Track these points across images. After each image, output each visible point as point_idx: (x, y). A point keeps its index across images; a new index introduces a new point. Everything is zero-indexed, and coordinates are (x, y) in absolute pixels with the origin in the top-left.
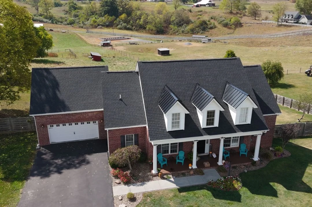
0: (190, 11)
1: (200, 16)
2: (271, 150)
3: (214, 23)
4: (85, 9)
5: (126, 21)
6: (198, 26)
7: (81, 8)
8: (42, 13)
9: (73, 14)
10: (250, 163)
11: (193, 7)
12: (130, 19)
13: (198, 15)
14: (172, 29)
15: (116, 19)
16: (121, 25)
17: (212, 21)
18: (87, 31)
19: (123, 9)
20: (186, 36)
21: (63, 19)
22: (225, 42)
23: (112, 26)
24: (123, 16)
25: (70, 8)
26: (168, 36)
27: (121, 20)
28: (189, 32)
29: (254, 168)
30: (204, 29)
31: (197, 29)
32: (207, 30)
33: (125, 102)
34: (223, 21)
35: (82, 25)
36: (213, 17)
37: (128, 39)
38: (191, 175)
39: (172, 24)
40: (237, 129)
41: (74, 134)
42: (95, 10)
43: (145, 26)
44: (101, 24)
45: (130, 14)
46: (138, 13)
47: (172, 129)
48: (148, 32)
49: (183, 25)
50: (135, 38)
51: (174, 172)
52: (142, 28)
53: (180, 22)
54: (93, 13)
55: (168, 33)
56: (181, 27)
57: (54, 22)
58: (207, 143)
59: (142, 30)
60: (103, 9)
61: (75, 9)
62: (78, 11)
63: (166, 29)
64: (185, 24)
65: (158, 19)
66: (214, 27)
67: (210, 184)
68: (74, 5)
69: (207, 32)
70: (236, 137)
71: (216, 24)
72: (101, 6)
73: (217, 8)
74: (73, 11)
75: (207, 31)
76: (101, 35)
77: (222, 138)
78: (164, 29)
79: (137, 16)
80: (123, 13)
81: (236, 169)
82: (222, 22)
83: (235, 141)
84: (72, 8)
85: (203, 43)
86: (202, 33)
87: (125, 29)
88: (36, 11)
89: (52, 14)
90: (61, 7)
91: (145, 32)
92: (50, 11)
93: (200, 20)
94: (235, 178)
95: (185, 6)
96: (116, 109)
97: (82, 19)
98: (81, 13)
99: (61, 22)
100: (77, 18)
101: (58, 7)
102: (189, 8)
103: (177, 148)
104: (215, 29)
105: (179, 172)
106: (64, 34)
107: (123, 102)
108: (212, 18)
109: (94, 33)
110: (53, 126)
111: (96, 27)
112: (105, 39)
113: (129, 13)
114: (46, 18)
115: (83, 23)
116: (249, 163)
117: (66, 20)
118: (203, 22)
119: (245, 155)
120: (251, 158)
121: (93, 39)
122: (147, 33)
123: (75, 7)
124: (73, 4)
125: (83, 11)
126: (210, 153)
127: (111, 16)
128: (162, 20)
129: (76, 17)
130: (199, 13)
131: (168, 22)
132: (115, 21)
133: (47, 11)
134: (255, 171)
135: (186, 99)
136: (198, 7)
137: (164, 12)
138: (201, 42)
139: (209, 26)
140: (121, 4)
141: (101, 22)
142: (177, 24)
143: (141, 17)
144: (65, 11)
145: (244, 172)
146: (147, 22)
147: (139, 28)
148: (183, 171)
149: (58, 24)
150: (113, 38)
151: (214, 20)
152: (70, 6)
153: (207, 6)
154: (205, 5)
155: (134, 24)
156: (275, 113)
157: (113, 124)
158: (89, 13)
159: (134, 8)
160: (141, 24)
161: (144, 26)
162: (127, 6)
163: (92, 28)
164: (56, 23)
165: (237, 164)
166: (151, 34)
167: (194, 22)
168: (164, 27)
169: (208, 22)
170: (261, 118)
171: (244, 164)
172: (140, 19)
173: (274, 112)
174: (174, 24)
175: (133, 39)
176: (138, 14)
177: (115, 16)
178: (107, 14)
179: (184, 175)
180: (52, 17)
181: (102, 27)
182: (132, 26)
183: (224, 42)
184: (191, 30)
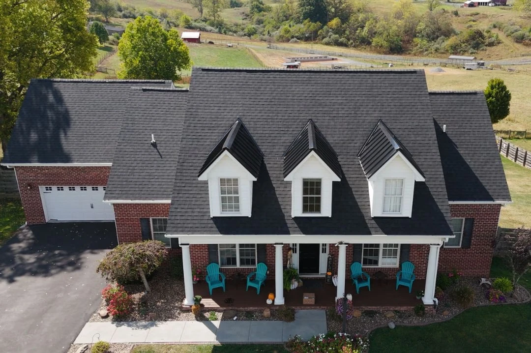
0: (456, 14)
1: (472, 23)
2: (483, 284)
3: (497, 37)
4: (274, 10)
5: (339, 31)
6: (466, 41)
7: (269, 9)
8: (208, 17)
9: (255, 20)
10: (412, 307)
11: (462, 7)
12: (346, 28)
13: (470, 21)
14: (417, 45)
15: (322, 28)
16: (330, 37)
17: (495, 32)
18: (268, 46)
19: (335, 10)
20: (441, 57)
21: (238, 27)
22: (511, 70)
23: (314, 39)
24: (335, 22)
25: (253, 9)
26: (408, 57)
27: (331, 29)
28: (447, 51)
29: (416, 321)
30: (477, 46)
31: (463, 45)
32: (481, 49)
33: (160, 151)
34: (516, 31)
35: (266, 37)
36: (496, 25)
37: (333, 59)
38: (263, 318)
39: (418, 36)
40: (376, 225)
41: (92, 207)
42: (290, 11)
43: (371, 40)
44: (297, 35)
45: (348, 19)
46: (361, 16)
47: (221, 213)
48: (375, 50)
49: (439, 38)
50: (346, 59)
51: (231, 308)
52: (364, 42)
53: (434, 33)
54: (287, 18)
55: (410, 52)
56: (435, 42)
57: (223, 32)
58: (324, 251)
59: (365, 47)
60: (303, 10)
61: (260, 10)
62: (265, 13)
63: (408, 45)
64: (442, 37)
65: (395, 28)
66: (496, 42)
67: (291, 346)
68: (260, 5)
69: (482, 52)
70: (391, 245)
71: (502, 36)
72: (300, 4)
73: (510, 9)
74: (256, 13)
75: (483, 50)
76: (291, 52)
77: (341, 243)
78: (404, 46)
79: (358, 23)
80: (335, 17)
81: (372, 317)
82: (513, 33)
83: (390, 255)
84: (256, 9)
85: (468, 69)
86: (472, 53)
87: (335, 45)
88: (199, 14)
89: (222, 18)
90: (239, 8)
91: (369, 50)
92: (219, 13)
93: (471, 30)
94: (350, 339)
95: (449, 5)
96: (139, 162)
97: (269, 27)
98: (267, 16)
99: (235, 32)
100: (261, 25)
101: (235, 9)
102: (454, 9)
103: (255, 256)
104: (498, 47)
105: (241, 308)
106: (229, 49)
107: (157, 149)
108: (495, 27)
109: (279, 49)
110: (51, 190)
111: (288, 40)
112: (293, 58)
113: (345, 18)
114: (212, 25)
115: (269, 33)
116: (409, 307)
117: (243, 29)
118: (475, 32)
119: (407, 288)
120: (418, 296)
121: (274, 58)
122: (373, 51)
123: (260, 7)
124: (258, 3)
125: (272, 14)
126: (327, 275)
127: (315, 22)
128: (403, 29)
129: (259, 24)
130: (472, 18)
131: (411, 33)
132: (321, 31)
133: (214, 14)
134: (416, 328)
135: (274, 150)
136: (472, 7)
137: (407, 15)
138: (464, 68)
139: (487, 41)
140: (333, 2)
141: (297, 33)
142: (428, 36)
143: (365, 24)
144: (244, 14)
145: (388, 327)
146: (375, 33)
147: (360, 43)
148: (251, 308)
149: (228, 35)
150: (308, 58)
151: (499, 30)
152: (252, 6)
153: (490, 4)
154: (486, 3)
155: (351, 36)
156: (494, 201)
157: (124, 192)
158: (281, 17)
159: (355, 9)
160: (364, 36)
161: (368, 40)
162: (344, 5)
163: (281, 42)
164: (225, 33)
165: (378, 307)
166: (379, 53)
167: (459, 33)
168: (403, 41)
169: (485, 34)
170: (440, 207)
171: (398, 308)
172: (363, 27)
173: (493, 197)
174: (423, 36)
175: (341, 60)
176: (360, 19)
177: (320, 22)
178: (309, 19)
179: (249, 316)
180: (222, 23)
181: (298, 40)
182: (349, 40)
183: (509, 69)
184: (451, 47)
